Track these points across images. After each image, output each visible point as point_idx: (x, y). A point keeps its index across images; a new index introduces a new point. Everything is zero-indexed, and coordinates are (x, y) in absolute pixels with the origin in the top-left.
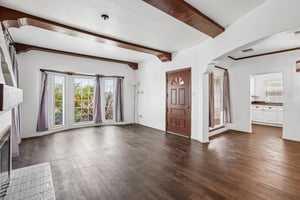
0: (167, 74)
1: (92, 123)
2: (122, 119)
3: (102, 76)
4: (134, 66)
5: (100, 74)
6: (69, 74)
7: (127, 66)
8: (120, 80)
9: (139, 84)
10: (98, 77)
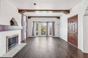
0: (68, 19)
1: (45, 35)
2: (54, 35)
3: (48, 22)
4: (59, 18)
5: (48, 21)
6: (40, 22)
7: (56, 18)
8: (53, 23)
9: (60, 24)
10: (47, 22)
